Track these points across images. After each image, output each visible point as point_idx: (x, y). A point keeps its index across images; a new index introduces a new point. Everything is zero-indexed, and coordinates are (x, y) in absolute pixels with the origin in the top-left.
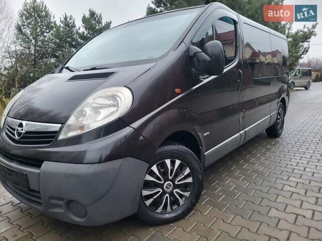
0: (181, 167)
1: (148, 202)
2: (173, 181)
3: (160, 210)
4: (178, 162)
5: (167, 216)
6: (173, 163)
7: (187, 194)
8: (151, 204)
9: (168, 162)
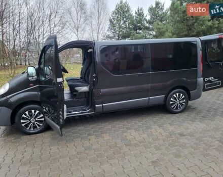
0: (39, 114)
1: (23, 125)
2: (35, 118)
3: (28, 129)
4: (37, 112)
5: (31, 132)
6: (35, 112)
7: (41, 125)
8: (25, 126)
9: (33, 111)
